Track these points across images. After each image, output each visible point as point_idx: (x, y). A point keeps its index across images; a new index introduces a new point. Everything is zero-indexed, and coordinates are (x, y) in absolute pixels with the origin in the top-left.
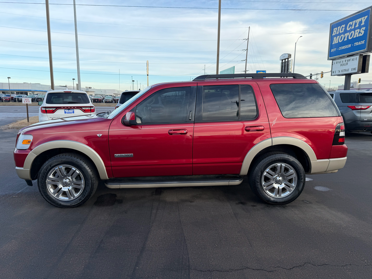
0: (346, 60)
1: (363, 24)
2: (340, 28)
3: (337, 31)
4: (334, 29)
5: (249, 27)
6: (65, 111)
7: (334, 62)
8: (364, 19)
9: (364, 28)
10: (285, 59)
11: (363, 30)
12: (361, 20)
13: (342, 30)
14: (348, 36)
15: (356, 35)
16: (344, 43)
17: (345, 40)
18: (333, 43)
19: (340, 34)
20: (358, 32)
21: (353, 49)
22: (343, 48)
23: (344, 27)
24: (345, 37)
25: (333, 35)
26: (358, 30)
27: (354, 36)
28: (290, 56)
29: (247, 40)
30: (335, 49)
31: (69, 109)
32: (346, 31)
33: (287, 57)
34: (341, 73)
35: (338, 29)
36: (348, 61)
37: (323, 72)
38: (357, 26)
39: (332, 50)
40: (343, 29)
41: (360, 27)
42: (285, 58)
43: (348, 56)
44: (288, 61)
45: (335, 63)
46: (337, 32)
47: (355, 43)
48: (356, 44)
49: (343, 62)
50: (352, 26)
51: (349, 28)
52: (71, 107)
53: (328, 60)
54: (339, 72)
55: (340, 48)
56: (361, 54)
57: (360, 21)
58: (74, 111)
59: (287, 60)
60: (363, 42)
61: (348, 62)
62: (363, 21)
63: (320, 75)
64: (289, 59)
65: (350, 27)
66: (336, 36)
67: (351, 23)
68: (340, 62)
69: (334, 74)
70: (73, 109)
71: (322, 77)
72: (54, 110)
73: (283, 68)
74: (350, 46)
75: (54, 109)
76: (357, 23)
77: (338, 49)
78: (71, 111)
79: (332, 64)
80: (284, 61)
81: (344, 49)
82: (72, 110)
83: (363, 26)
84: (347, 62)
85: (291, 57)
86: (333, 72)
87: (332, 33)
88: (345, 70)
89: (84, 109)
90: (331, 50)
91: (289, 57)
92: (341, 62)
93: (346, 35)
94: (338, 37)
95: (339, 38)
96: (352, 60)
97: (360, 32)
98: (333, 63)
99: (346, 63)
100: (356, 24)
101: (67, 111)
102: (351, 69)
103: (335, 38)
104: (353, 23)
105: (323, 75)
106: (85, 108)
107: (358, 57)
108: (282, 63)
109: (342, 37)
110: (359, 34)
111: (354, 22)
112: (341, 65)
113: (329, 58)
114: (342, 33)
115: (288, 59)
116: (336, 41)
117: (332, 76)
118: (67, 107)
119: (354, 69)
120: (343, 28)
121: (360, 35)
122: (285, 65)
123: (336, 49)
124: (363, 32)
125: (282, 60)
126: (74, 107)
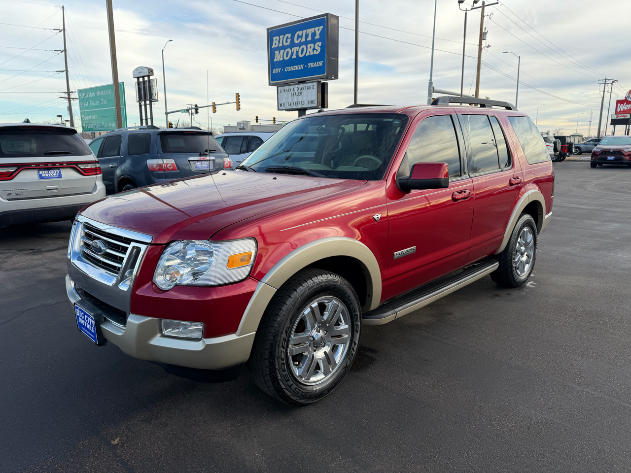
0: (298, 88)
1: (317, 37)
2: (283, 38)
3: (279, 41)
4: (274, 38)
5: (63, 7)
6: (41, 172)
7: (279, 88)
8: (319, 30)
9: (320, 44)
10: (143, 77)
11: (318, 45)
12: (315, 31)
13: (287, 42)
14: (297, 52)
15: (310, 52)
16: (291, 62)
17: (293, 57)
18: (275, 60)
19: (284, 48)
20: (312, 48)
21: (307, 72)
22: (292, 68)
23: (289, 37)
24: (292, 54)
25: (273, 47)
26: (312, 45)
27: (306, 53)
28: (151, 72)
29: (63, 31)
30: (279, 69)
31: (48, 169)
32: (293, 45)
33: (146, 73)
34: (293, 107)
35: (280, 39)
36: (301, 89)
37: (216, 103)
38: (309, 38)
39: (275, 71)
40: (289, 40)
41: (314, 41)
42: (143, 75)
43: (300, 82)
44: (149, 80)
45: (283, 91)
46: (279, 44)
47: (309, 64)
48: (310, 66)
49: (294, 90)
50: (301, 37)
51: (297, 40)
52: (54, 164)
53: (269, 85)
54: (290, 105)
55: (287, 69)
56: (319, 80)
57: (313, 32)
58: (60, 172)
59: (146, 79)
60: (320, 64)
61: (301, 91)
62: (318, 33)
63: (211, 108)
64: (151, 78)
65: (300, 39)
66: (279, 49)
67: (300, 33)
68: (289, 90)
69: (283, 107)
70: (58, 168)
71: (215, 111)
72: (13, 172)
73: (142, 92)
74: (302, 67)
75: (12, 170)
76: (308, 34)
77: (284, 70)
78: (54, 173)
79: (278, 93)
80: (141, 80)
81: (293, 71)
82: (55, 171)
83: (318, 40)
84: (299, 90)
85: (153, 75)
86: (281, 105)
87: (272, 44)
88: (299, 103)
89: (82, 167)
90: (272, 71)
91: (150, 74)
92: (292, 90)
93: (295, 49)
94: (282, 51)
95: (284, 52)
96: (308, 88)
97: (314, 49)
98: (279, 91)
99: (298, 92)
100: (307, 36)
101: (44, 173)
102: (307, 102)
103: (277, 52)
104: (302, 34)
105: (215, 108)
106: (85, 165)
107: (315, 84)
108: (139, 83)
109: (288, 52)
110: (313, 52)
111: (304, 31)
112: (292, 95)
113: (271, 82)
114: (287, 47)
115: (148, 76)
116: (279, 57)
117: (280, 110)
118: (46, 164)
119: (312, 102)
120: (287, 38)
121: (315, 53)
122: (144, 88)
123: (281, 70)
124: (319, 49)
125: (138, 78)
126: (61, 163)
